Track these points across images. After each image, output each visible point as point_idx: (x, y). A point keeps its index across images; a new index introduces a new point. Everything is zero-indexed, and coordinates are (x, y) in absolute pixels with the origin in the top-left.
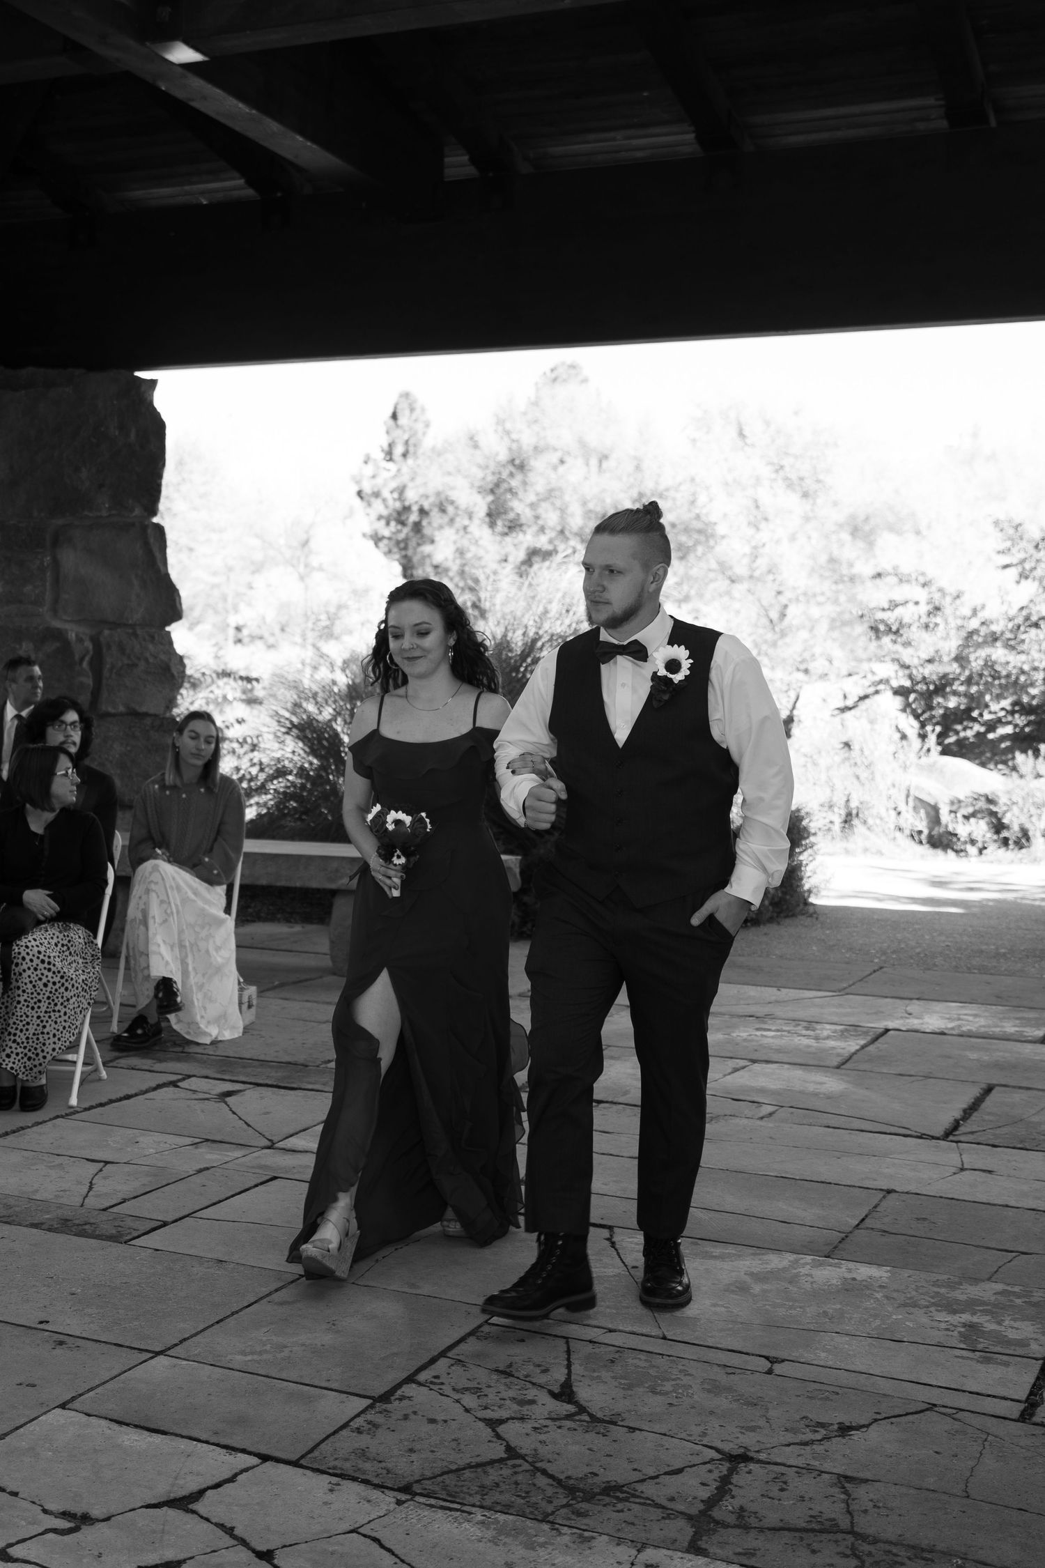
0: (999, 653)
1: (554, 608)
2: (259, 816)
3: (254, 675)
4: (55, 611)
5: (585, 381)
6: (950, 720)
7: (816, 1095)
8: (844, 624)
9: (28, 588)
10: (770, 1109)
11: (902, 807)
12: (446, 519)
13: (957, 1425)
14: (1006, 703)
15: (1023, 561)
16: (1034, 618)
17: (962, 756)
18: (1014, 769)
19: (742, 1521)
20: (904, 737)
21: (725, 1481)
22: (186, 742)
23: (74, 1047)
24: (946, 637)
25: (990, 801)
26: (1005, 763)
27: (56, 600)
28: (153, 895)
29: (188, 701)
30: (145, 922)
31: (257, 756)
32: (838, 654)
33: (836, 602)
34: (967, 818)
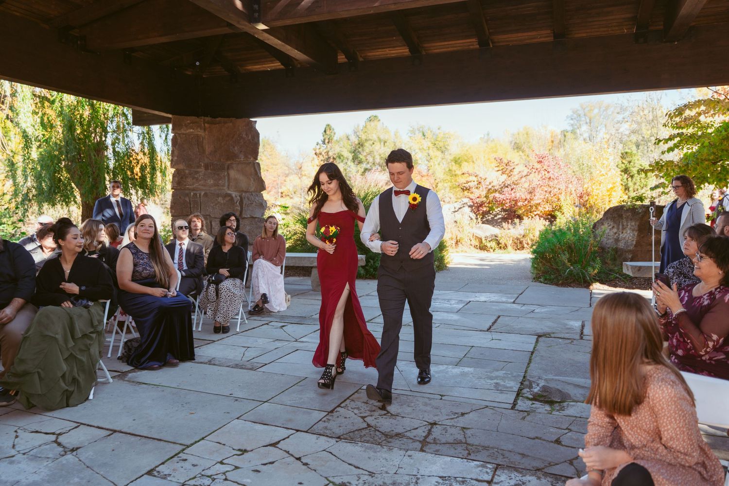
0: (497, 195)
1: (373, 184)
2: (290, 246)
3: (287, 206)
4: (228, 188)
5: (379, 120)
6: (484, 214)
7: (450, 320)
8: (454, 188)
9: (220, 182)
10: (438, 325)
11: (472, 239)
12: (341, 160)
13: (494, 411)
14: (499, 209)
15: (502, 169)
16: (506, 185)
17: (488, 224)
18: (502, 227)
19: (435, 441)
20: (472, 219)
21: (430, 430)
22: (268, 225)
23: (237, 314)
24: (483, 191)
25: (496, 236)
26: (500, 225)
27: (229, 185)
28: (259, 270)
29: (267, 214)
30: (257, 277)
31: (289, 229)
32: (452, 196)
33: (451, 182)
34: (490, 241)
